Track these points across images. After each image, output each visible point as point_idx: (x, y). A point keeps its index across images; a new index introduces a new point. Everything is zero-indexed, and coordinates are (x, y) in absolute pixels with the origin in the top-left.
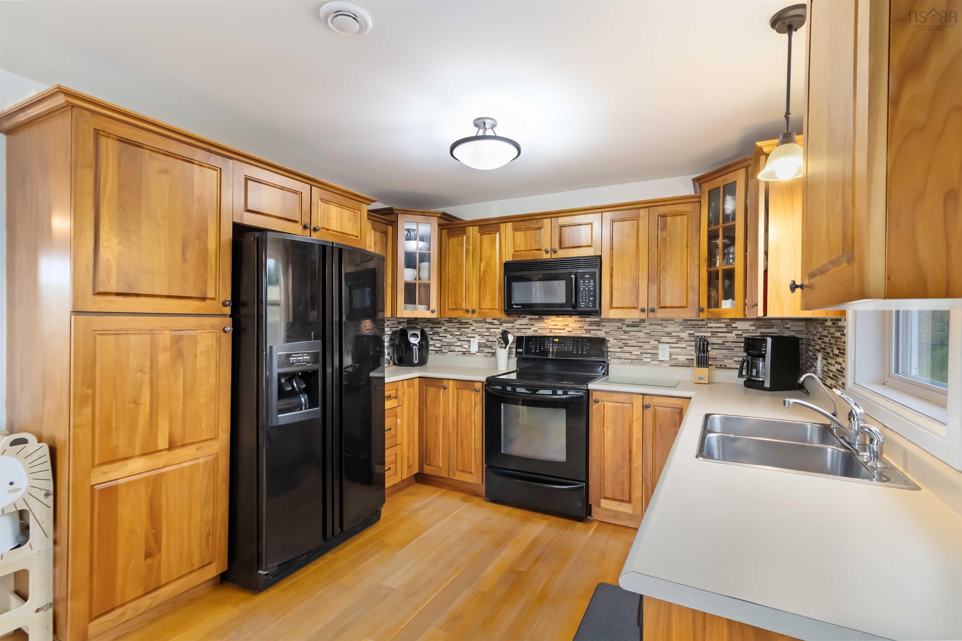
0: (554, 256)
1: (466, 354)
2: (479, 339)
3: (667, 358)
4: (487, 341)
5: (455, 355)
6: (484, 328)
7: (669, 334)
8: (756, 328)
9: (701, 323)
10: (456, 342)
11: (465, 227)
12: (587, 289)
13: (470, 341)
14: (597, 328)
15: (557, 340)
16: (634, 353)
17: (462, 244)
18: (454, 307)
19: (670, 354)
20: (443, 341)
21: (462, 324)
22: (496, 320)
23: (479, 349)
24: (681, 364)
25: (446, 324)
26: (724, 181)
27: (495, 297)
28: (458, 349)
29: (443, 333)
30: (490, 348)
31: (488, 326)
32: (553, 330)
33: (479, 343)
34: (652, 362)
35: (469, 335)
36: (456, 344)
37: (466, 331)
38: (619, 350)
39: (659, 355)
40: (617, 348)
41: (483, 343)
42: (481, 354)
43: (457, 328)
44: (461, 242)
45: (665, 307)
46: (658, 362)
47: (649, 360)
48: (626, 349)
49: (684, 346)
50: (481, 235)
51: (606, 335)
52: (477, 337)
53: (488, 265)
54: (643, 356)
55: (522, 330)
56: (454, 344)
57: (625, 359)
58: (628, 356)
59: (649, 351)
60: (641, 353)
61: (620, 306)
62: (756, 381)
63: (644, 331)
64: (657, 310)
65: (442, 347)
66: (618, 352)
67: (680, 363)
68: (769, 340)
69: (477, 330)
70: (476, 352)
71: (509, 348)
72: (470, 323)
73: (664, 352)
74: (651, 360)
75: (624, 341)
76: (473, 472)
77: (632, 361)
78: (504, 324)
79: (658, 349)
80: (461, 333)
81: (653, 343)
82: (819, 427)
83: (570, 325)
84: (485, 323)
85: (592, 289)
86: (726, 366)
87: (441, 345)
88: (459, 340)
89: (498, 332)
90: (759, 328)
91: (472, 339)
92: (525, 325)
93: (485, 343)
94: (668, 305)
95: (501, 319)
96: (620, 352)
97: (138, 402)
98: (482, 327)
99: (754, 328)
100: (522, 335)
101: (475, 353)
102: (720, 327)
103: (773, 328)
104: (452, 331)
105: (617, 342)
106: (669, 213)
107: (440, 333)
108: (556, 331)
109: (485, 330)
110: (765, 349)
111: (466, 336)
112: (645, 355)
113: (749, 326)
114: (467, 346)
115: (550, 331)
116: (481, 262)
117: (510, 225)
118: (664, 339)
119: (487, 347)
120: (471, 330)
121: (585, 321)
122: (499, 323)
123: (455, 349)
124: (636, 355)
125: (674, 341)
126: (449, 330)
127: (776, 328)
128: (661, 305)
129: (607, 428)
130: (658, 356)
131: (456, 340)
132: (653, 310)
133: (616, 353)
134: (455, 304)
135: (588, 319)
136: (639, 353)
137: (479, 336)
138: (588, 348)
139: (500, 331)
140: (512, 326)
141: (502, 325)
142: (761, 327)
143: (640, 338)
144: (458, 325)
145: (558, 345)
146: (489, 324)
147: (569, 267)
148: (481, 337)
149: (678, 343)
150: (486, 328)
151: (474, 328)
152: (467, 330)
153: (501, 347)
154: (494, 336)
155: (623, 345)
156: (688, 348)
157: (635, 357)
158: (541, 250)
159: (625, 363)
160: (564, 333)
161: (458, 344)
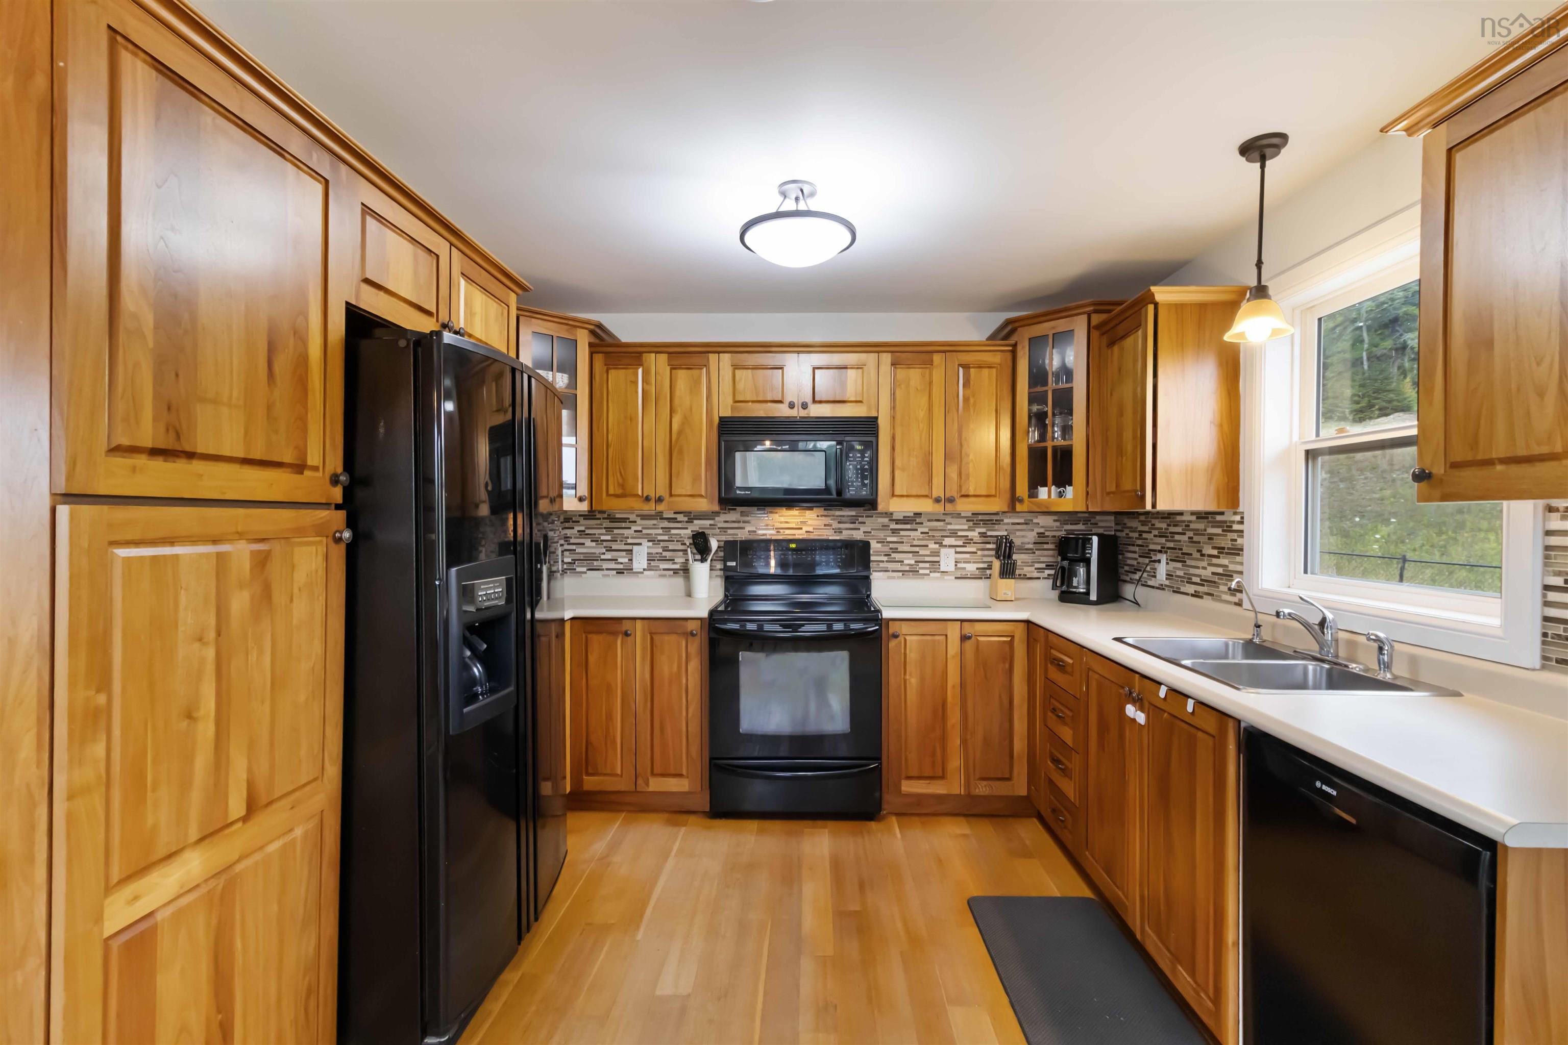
0: (803, 413)
1: (623, 573)
2: (648, 547)
3: (951, 568)
4: (663, 551)
5: (601, 576)
6: (658, 528)
7: (953, 533)
8: (1061, 524)
9: (995, 517)
10: (604, 554)
11: (641, 353)
12: (859, 467)
13: (632, 550)
14: (852, 526)
15: (793, 546)
16: (906, 562)
17: (636, 383)
18: (619, 492)
19: (956, 562)
20: (577, 551)
21: (614, 520)
22: (682, 515)
23: (650, 564)
24: (971, 575)
25: (582, 521)
26: (1054, 328)
27: (700, 475)
28: (606, 565)
29: (575, 538)
30: (671, 562)
31: (666, 524)
32: (781, 531)
33: (648, 554)
34: (932, 575)
35: (630, 541)
36: (603, 557)
37: (624, 534)
38: (885, 558)
39: (942, 563)
40: (881, 555)
41: (657, 553)
42: (652, 572)
43: (605, 528)
44: (633, 379)
45: (967, 496)
46: (939, 574)
47: (927, 572)
48: (897, 556)
49: (974, 550)
50: (671, 369)
51: (865, 536)
52: (646, 544)
53: (686, 421)
54: (918, 565)
55: (730, 531)
56: (600, 557)
57: (893, 571)
58: (897, 566)
59: (927, 559)
60: (916, 562)
61: (905, 494)
62: (1075, 593)
63: (920, 530)
64: (957, 500)
65: (575, 563)
66: (883, 562)
67: (969, 574)
68: (1095, 539)
69: (645, 531)
70: (644, 570)
71: (711, 560)
72: (631, 520)
73: (947, 559)
74: (930, 572)
75: (891, 545)
76: (684, 772)
77: (903, 575)
78: (696, 522)
79: (939, 556)
80: (615, 537)
81: (933, 546)
82: (1243, 643)
83: (810, 522)
84: (660, 519)
85: (866, 467)
86: (1026, 575)
87: (572, 560)
88: (610, 550)
89: (684, 534)
90: (1065, 524)
91: (635, 548)
92: (734, 522)
93: (661, 554)
94: (971, 493)
95: (691, 513)
96: (887, 561)
97: (195, 715)
98: (655, 527)
99: (1058, 524)
100: (730, 538)
101: (642, 570)
102: (1018, 524)
103: (1079, 524)
104: (595, 534)
105: (882, 546)
106: (974, 363)
107: (571, 538)
108: (787, 532)
109: (660, 531)
110: (1090, 551)
111: (623, 543)
112: (921, 565)
113: (1052, 521)
114: (626, 560)
115: (778, 532)
116: (673, 415)
117: (726, 358)
118: (947, 541)
119: (665, 560)
120: (633, 532)
121: (833, 516)
122: (686, 519)
123: (602, 566)
124: (909, 565)
125: (961, 543)
126: (588, 531)
127: (1083, 524)
128: (963, 493)
129: (910, 675)
130: (939, 565)
131: (604, 550)
132: (951, 500)
133: (880, 563)
134: (622, 486)
135: (838, 513)
136: (913, 562)
137: (649, 541)
138: (844, 556)
139: (688, 532)
140: (710, 525)
141: (692, 522)
142: (1065, 523)
143: (914, 539)
144: (607, 524)
145: (797, 554)
146: (669, 522)
147: (831, 432)
148: (653, 544)
149: (966, 546)
150: (662, 528)
151: (639, 528)
152: (626, 532)
153: (695, 560)
154: (677, 541)
155: (891, 551)
156: (979, 553)
157: (907, 568)
158: (781, 402)
159: (894, 578)
160: (800, 535)
161: (608, 556)
